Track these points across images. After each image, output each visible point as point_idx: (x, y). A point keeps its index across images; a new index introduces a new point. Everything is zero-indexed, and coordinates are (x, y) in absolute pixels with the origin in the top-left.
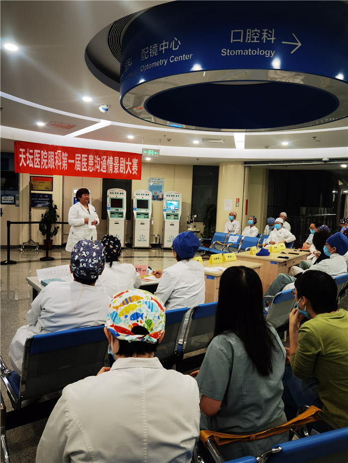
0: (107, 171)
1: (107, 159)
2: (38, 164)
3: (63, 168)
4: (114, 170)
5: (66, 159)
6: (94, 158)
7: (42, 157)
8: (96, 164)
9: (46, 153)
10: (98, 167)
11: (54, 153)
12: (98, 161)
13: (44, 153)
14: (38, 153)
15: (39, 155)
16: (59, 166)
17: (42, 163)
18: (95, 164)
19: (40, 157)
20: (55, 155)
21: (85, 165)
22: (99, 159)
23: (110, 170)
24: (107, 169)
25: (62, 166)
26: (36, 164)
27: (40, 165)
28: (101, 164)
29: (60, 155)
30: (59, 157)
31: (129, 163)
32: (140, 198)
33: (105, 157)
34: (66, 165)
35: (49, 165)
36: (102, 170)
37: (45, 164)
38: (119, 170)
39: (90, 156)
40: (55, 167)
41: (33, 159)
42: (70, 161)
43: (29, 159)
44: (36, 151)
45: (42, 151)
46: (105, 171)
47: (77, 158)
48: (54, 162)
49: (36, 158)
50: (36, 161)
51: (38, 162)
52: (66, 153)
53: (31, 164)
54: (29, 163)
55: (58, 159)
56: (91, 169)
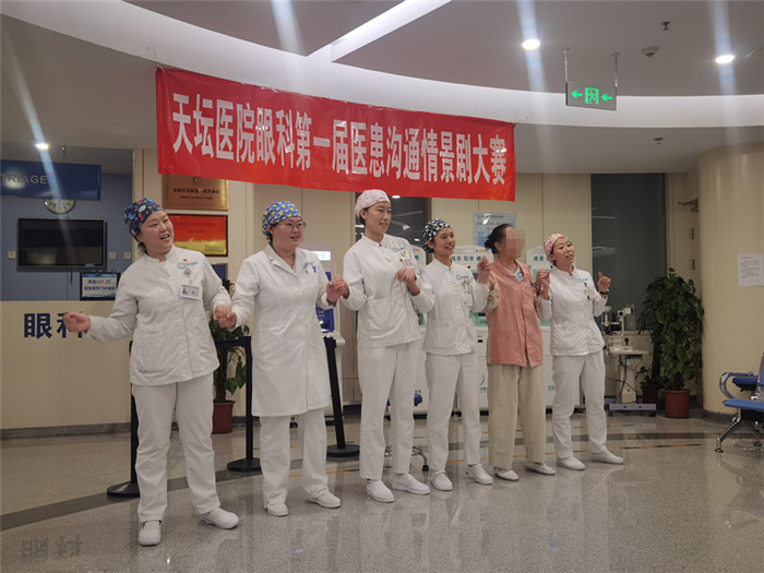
0: (422, 175)
1: (420, 138)
2: (226, 149)
3: (298, 163)
4: (440, 171)
5: (308, 134)
6: (386, 136)
7: (239, 126)
8: (390, 152)
9: (250, 113)
10: (396, 163)
11: (274, 115)
12: (397, 143)
13: (244, 112)
14: (228, 112)
15: (229, 119)
16: (287, 156)
17: (239, 145)
18: (387, 151)
20: (276, 121)
21: (360, 157)
22: (398, 138)
23: (431, 171)
24: (421, 170)
25: (296, 156)
26: (223, 146)
27: (234, 150)
28: (404, 153)
29: (289, 123)
30: (287, 128)
31: (481, 151)
33: (416, 131)
34: (308, 153)
35: (260, 153)
37: (248, 147)
38: (454, 172)
39: (373, 128)
40: (278, 157)
41: (212, 130)
42: (318, 142)
43: (202, 128)
44: (221, 104)
45: (239, 107)
46: (416, 176)
47: (337, 134)
48: (273, 143)
49: (221, 126)
50: (222, 137)
51: (226, 140)
52: (306, 115)
53: (207, 144)
54: (201, 143)
55: (284, 134)
56: (377, 169)
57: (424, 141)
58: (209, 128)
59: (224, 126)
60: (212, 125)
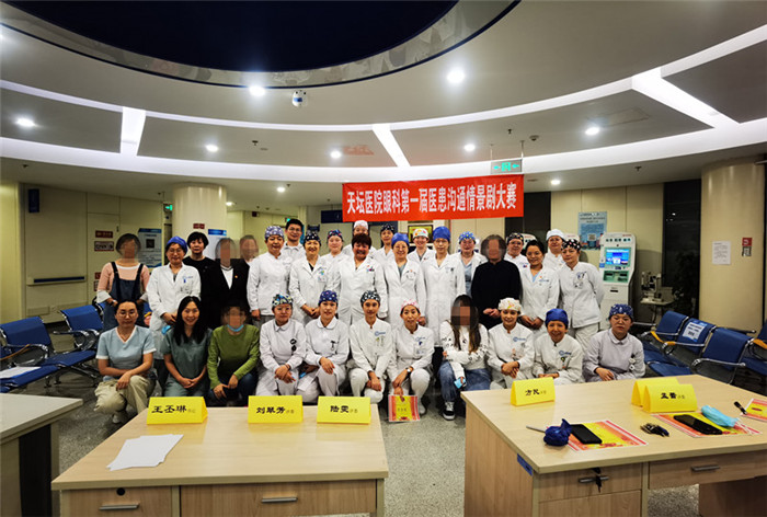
0: (466, 209)
2: (370, 209)
3: (402, 210)
5: (407, 198)
6: (447, 192)
7: (375, 199)
8: (450, 199)
10: (453, 204)
11: (392, 192)
12: (453, 194)
13: (378, 194)
15: (371, 198)
16: (397, 208)
17: (376, 207)
19: (372, 200)
20: (392, 195)
21: (434, 204)
23: (471, 206)
24: (466, 206)
25: (401, 208)
27: (373, 209)
28: (457, 199)
29: (398, 194)
31: (501, 192)
33: (463, 188)
34: (407, 206)
35: (385, 209)
36: (458, 207)
37: (380, 207)
38: (485, 205)
39: (440, 190)
40: (392, 210)
43: (360, 203)
44: (367, 192)
45: (375, 192)
48: (391, 204)
51: (370, 206)
52: (406, 189)
53: (362, 209)
54: (359, 209)
55: (396, 199)
56: (442, 208)
57: (468, 192)
58: (363, 202)
59: (369, 201)
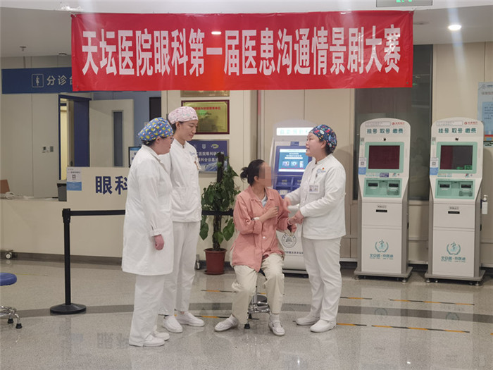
0: (312, 70)
2: (128, 67)
4: (330, 64)
7: (138, 48)
8: (282, 51)
10: (287, 61)
12: (287, 43)
13: (142, 36)
15: (130, 43)
17: (139, 62)
18: (277, 52)
21: (251, 59)
22: (289, 39)
23: (320, 66)
24: (311, 65)
26: (124, 64)
27: (135, 67)
30: (181, 43)
31: (375, 42)
32: (449, 140)
33: (305, 31)
35: (157, 67)
36: (297, 68)
37: (147, 63)
39: (263, 33)
40: (172, 68)
41: (115, 54)
42: (210, 51)
43: (107, 54)
44: (122, 33)
45: (138, 33)
46: (306, 71)
47: (228, 42)
48: (169, 57)
49: (122, 50)
50: (123, 59)
51: (128, 60)
52: (199, 30)
53: (111, 65)
54: (106, 66)
55: (178, 49)
56: (268, 68)
57: (315, 39)
58: (113, 52)
59: (125, 50)
60: (115, 51)
